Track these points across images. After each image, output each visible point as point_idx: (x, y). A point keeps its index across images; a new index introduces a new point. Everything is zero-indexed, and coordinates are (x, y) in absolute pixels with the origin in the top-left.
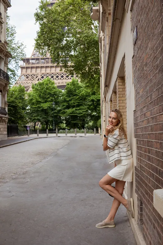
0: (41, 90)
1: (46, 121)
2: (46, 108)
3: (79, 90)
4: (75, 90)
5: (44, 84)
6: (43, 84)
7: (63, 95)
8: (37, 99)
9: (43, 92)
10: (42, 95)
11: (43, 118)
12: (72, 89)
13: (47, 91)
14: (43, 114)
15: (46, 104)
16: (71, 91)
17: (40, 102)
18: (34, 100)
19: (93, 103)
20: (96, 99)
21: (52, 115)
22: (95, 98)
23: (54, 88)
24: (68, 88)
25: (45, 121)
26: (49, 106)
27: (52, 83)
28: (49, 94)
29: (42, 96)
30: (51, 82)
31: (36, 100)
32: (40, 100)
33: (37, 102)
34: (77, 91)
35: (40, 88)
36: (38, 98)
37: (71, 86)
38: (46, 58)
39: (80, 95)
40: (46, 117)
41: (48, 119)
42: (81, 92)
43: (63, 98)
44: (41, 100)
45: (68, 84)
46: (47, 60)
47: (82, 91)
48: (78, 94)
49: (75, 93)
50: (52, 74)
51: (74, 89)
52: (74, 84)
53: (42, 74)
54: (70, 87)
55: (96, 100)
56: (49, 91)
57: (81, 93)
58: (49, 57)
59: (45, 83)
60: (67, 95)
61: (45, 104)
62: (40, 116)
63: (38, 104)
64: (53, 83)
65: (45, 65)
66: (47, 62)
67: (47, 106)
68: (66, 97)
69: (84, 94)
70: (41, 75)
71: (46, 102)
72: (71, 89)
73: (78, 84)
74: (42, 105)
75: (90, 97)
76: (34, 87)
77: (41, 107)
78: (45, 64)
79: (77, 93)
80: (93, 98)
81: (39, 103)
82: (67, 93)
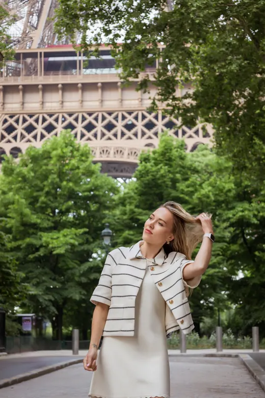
0: (38, 182)
1: (61, 302)
2: (61, 251)
3: (187, 179)
4: (174, 181)
5: (50, 158)
6: (47, 155)
7: (123, 202)
8: (22, 215)
9: (46, 189)
10: (42, 199)
11: (48, 290)
12: (162, 176)
13: (65, 183)
14: (46, 273)
15: (60, 235)
16: (158, 186)
17: (35, 226)
18: (13, 221)
19: (243, 232)
20: (255, 216)
21: (84, 280)
22: (251, 214)
23: (89, 173)
24: (147, 172)
25: (55, 303)
26: (72, 241)
27: (82, 155)
28: (72, 195)
29: (43, 203)
30: (78, 150)
31: (19, 218)
32: (34, 219)
33: (22, 228)
34: (182, 186)
35: (35, 172)
36: (27, 211)
37: (156, 164)
38: (26, 55)
39: (196, 201)
40: (58, 286)
41: (65, 294)
42: (196, 190)
43: (124, 213)
44: (39, 221)
45: (146, 160)
46: (29, 60)
47: (200, 185)
48: (187, 198)
49: (174, 193)
50: (51, 115)
51: (171, 176)
52: (170, 159)
53: (7, 117)
54: (154, 169)
55: (255, 221)
56: (71, 184)
57: (196, 195)
58: (39, 51)
59: (54, 153)
60: (140, 202)
61: (55, 235)
62: (34, 281)
63: (29, 235)
64: (85, 155)
65: (21, 81)
66: (31, 71)
67: (67, 244)
68: (136, 210)
69: (208, 197)
70: (5, 121)
71: (57, 226)
72: (158, 176)
73: (182, 158)
74: (46, 237)
75: (233, 208)
76: (12, 170)
77: (41, 246)
78: (20, 78)
79: (182, 192)
80: (246, 212)
81: (31, 231)
82: (142, 194)
